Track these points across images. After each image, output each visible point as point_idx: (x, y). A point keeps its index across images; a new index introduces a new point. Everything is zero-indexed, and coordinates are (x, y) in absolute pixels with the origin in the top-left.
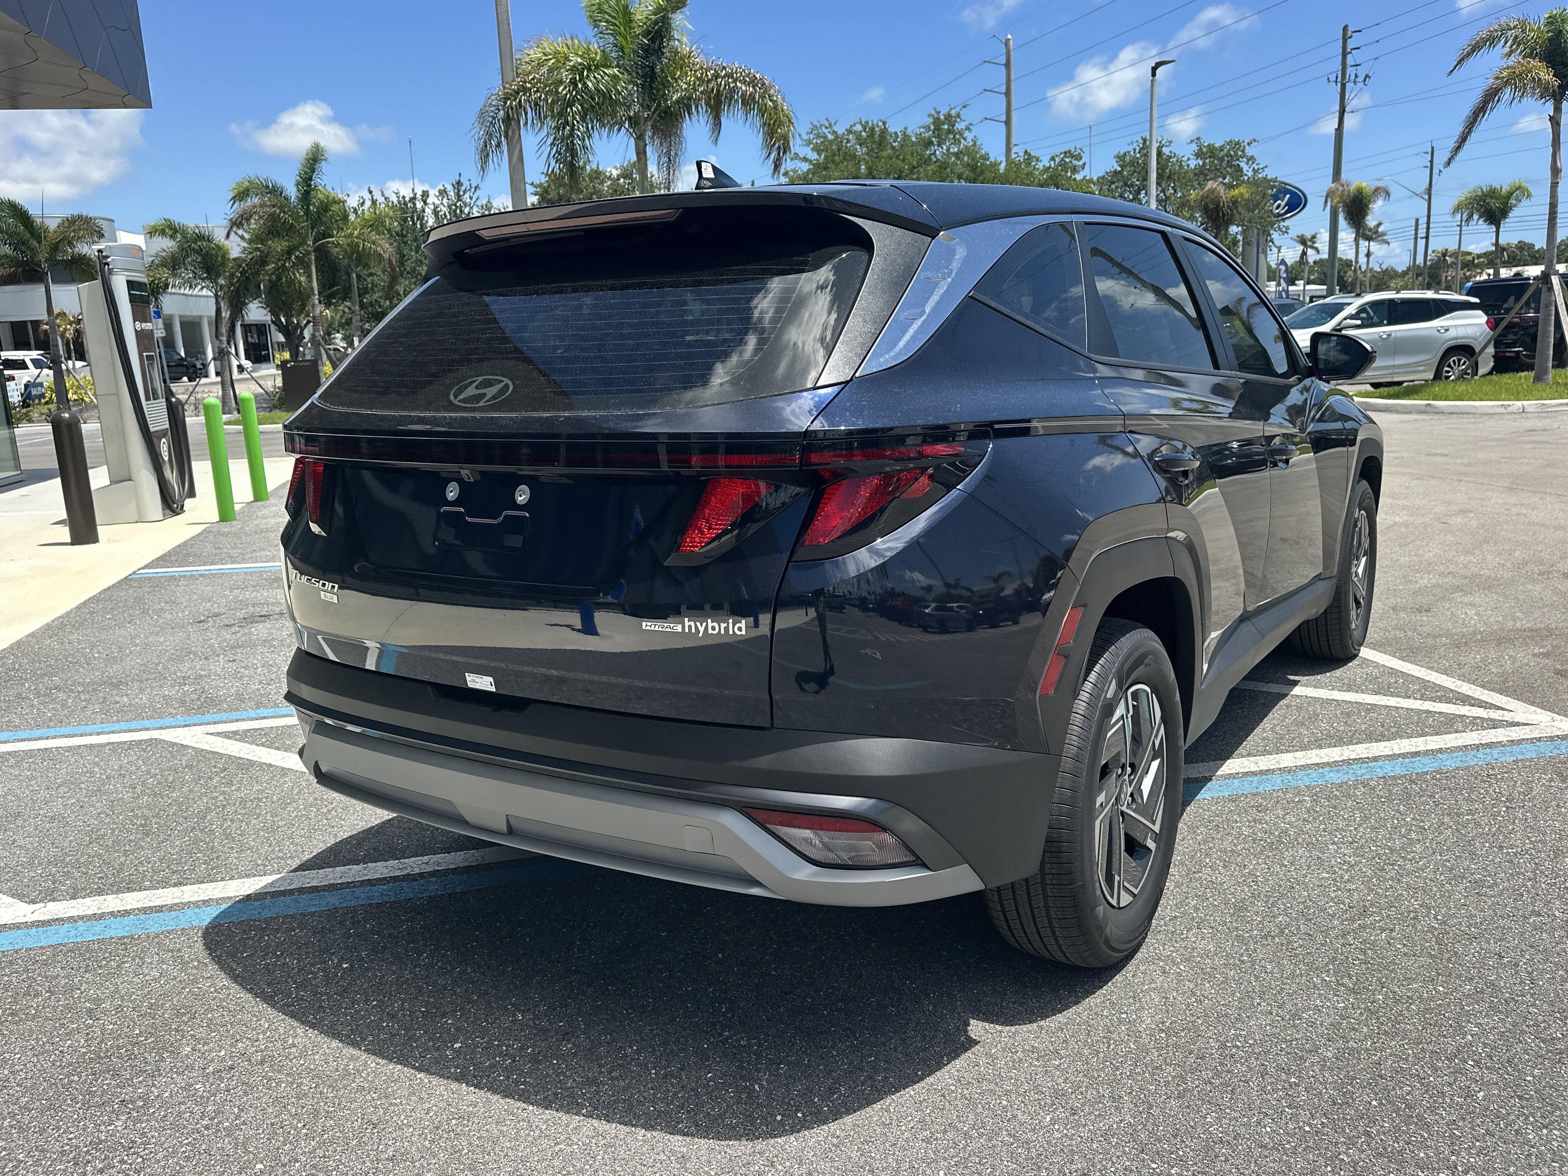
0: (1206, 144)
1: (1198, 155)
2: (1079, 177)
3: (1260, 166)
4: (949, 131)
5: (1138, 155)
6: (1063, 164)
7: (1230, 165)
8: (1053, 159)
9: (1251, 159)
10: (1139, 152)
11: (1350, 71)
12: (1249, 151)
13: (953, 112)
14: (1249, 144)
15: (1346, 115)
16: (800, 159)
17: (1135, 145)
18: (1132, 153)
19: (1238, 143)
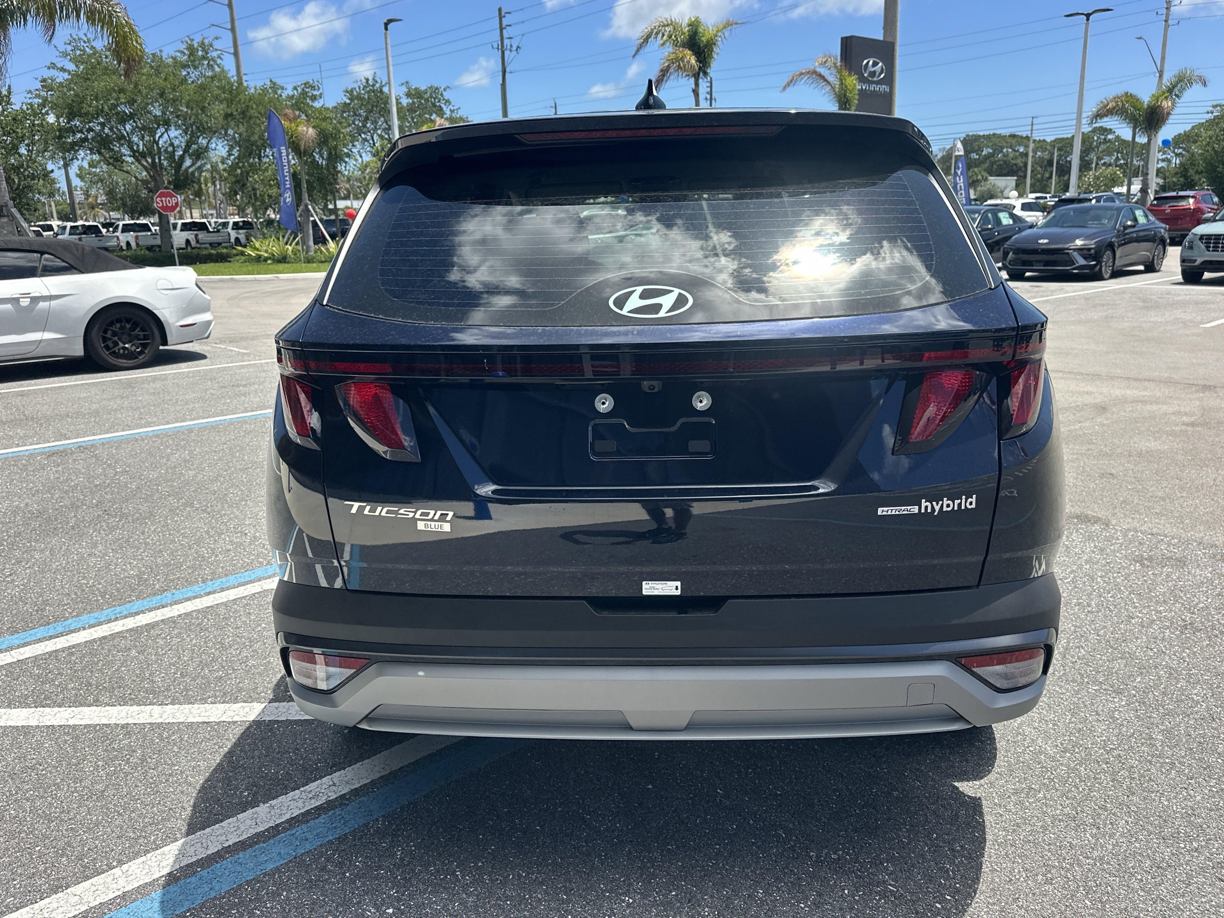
0: (413, 87)
1: (408, 95)
2: (317, 104)
3: (455, 108)
4: (204, 58)
5: (362, 92)
6: (304, 94)
7: (434, 105)
8: (295, 88)
9: (448, 102)
10: (363, 89)
11: (506, 42)
12: (447, 95)
13: (206, 42)
14: (445, 90)
15: (507, 74)
16: (58, 68)
17: (359, 83)
18: (357, 89)
19: (437, 89)
